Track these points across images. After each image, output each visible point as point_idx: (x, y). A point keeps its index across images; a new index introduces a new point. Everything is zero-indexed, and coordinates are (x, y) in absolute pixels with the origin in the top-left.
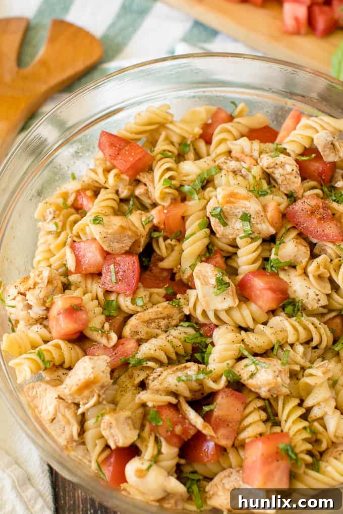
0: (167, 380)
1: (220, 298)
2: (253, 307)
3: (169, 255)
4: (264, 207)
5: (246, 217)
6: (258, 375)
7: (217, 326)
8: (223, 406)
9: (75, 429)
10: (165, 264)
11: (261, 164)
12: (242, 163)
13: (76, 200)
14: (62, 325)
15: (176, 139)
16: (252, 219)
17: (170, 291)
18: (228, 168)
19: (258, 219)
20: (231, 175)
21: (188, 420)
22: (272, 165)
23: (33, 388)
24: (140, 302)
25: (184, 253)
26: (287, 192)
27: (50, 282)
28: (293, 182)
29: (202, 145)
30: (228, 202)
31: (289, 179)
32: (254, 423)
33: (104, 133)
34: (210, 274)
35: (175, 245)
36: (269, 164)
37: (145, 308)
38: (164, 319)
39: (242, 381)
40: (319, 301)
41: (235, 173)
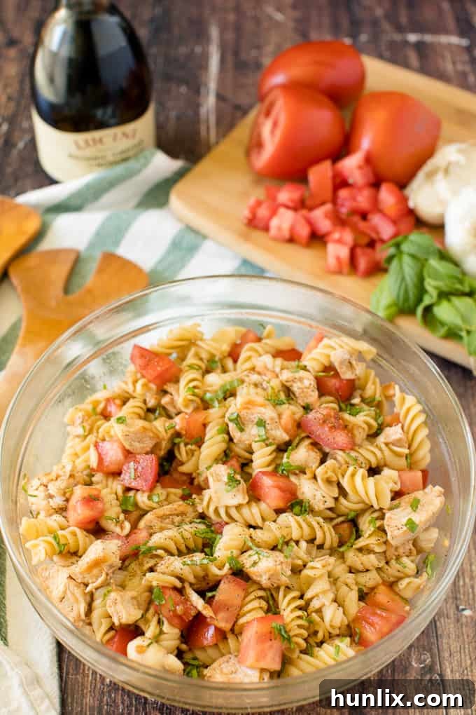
0: (173, 564)
1: (231, 495)
2: (263, 505)
3: (188, 460)
4: (280, 416)
5: (261, 423)
6: (260, 564)
7: (227, 523)
8: (226, 592)
9: (82, 607)
10: (184, 469)
11: (281, 378)
12: (263, 377)
13: (105, 408)
14: (79, 512)
15: (204, 355)
16: (267, 425)
17: (187, 492)
18: (250, 380)
19: (273, 425)
20: (252, 386)
21: (190, 601)
22: (290, 379)
23: (46, 569)
24: (156, 499)
25: (202, 456)
26: (303, 405)
27: (72, 476)
28: (311, 396)
29: (229, 363)
30: (245, 408)
31: (307, 392)
32: (253, 610)
33: (136, 346)
34: (223, 473)
35: (195, 450)
36: (288, 378)
37: (160, 504)
38: (178, 515)
39: (244, 569)
40: (325, 502)
41: (256, 385)
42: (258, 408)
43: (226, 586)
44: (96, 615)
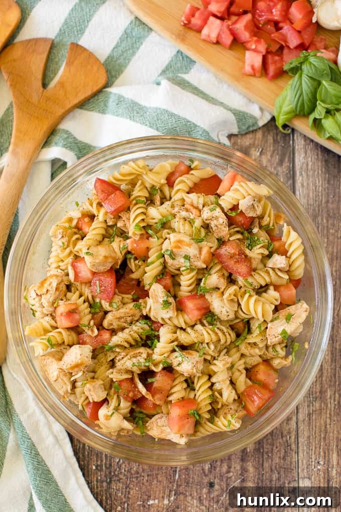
0: (126, 363)
1: (165, 311)
2: (186, 316)
3: (137, 270)
4: (200, 249)
5: (187, 257)
6: (183, 365)
7: (162, 325)
8: (159, 381)
9: (69, 387)
10: (134, 276)
11: (202, 216)
12: (190, 213)
13: (78, 223)
15: (148, 186)
16: (191, 259)
17: (135, 297)
18: (180, 216)
19: (195, 259)
20: (182, 221)
21: (138, 388)
22: (210, 218)
23: (44, 360)
24: (115, 305)
25: (146, 274)
26: (217, 237)
27: (57, 289)
28: (223, 231)
29: (166, 190)
30: (176, 247)
31: (220, 228)
32: (179, 391)
33: (99, 180)
34: (160, 295)
36: (208, 217)
37: (118, 309)
38: (130, 316)
39: (173, 366)
40: (228, 316)
41: (185, 219)
42: (185, 247)
43: (161, 378)
44: (78, 391)
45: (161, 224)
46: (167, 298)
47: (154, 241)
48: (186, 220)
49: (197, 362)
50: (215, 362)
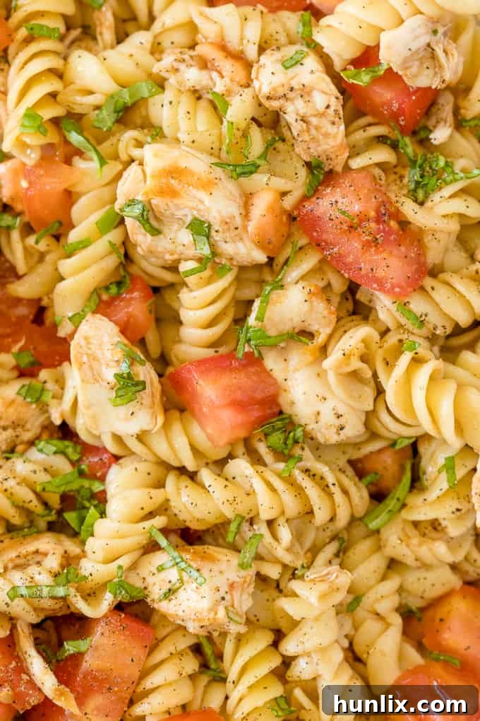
1: (123, 411)
2: (197, 431)
4: (247, 199)
5: (201, 227)
6: (181, 594)
7: (117, 458)
8: (101, 649)
10: (22, 289)
11: (256, 84)
12: (215, 75)
16: (213, 233)
18: (180, 83)
19: (228, 234)
20: (186, 102)
22: (281, 92)
26: (308, 159)
28: (326, 135)
30: (160, 191)
31: (317, 128)
34: (108, 354)
36: (274, 89)
38: (5, 428)
39: (148, 600)
40: (342, 428)
41: (197, 95)
42: (194, 192)
43: (105, 640)
45: (116, 112)
46: (132, 364)
47: (89, 169)
48: (199, 98)
49: (232, 586)
50: (295, 585)
